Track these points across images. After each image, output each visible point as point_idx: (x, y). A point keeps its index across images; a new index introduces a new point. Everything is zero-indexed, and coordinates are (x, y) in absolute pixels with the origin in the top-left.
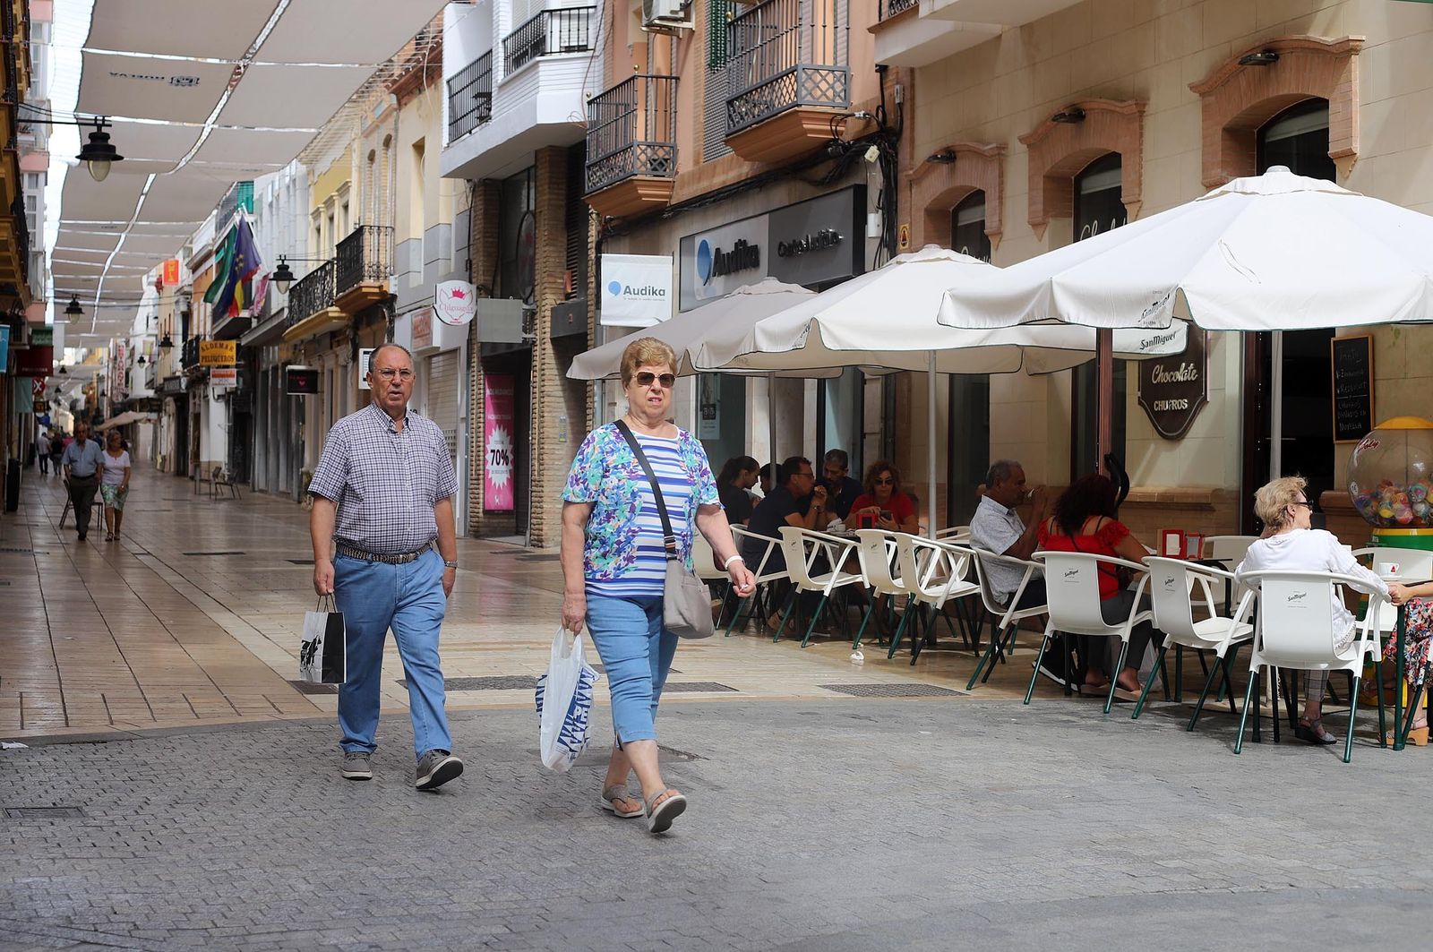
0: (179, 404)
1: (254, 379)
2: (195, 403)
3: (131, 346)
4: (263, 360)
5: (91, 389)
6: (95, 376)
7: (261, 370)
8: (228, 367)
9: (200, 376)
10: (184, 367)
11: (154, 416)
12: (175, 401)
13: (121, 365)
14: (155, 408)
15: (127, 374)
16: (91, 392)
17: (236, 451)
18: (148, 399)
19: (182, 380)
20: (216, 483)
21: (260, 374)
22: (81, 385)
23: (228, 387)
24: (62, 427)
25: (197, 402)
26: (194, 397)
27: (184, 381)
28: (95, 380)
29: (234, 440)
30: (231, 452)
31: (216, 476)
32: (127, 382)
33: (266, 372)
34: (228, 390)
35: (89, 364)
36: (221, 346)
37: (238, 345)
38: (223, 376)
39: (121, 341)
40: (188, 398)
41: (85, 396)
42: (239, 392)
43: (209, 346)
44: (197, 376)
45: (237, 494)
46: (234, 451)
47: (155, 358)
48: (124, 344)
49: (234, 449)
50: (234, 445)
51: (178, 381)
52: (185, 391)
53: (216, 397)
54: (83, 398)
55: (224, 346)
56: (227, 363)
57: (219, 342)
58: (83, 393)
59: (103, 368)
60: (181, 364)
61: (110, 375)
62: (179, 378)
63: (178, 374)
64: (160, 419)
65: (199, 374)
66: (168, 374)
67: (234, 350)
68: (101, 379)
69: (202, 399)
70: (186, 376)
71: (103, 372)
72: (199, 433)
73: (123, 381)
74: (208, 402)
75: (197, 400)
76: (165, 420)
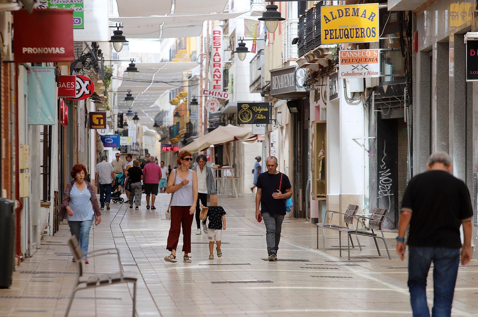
0: (295, 109)
1: (408, 64)
2: (318, 108)
3: (230, 31)
4: (424, 33)
5: (182, 96)
6: (186, 79)
7: (420, 48)
8: (366, 46)
9: (325, 65)
10: (301, 52)
11: (260, 129)
12: (290, 105)
13: (217, 59)
14: (262, 117)
15: (226, 72)
16: (182, 101)
17: (382, 179)
18: (252, 105)
19: (298, 74)
20: (350, 233)
21: (419, 55)
22: (168, 91)
23: (367, 77)
24: (146, 151)
25: (322, 105)
26: (317, 98)
27: (301, 75)
28: (187, 84)
29: (379, 163)
30: (374, 180)
31: (349, 219)
32: (226, 84)
33: (428, 53)
34: (368, 85)
35: (178, 62)
36: (356, 13)
37: (383, 13)
38: (359, 61)
39: (218, 26)
40: (308, 99)
41: (174, 107)
42: (385, 88)
43: (336, 14)
44: (320, 66)
45: (383, 250)
46: (378, 180)
47: (260, 45)
48: (221, 30)
49: (379, 175)
50: (379, 169)
51: (292, 74)
52: (303, 90)
53: (349, 96)
54: (172, 109)
55: (361, 13)
56: (366, 40)
57: (351, 6)
58: (172, 103)
59: (195, 66)
60: (295, 48)
61: (204, 75)
62: (293, 69)
63: (293, 64)
64: (268, 134)
65: (323, 62)
66: (278, 65)
67: (377, 19)
68: (193, 81)
69: (328, 101)
70: (305, 66)
71: (195, 72)
72: (324, 153)
73: (221, 83)
74: (337, 105)
75: (320, 102)
76: (276, 134)
